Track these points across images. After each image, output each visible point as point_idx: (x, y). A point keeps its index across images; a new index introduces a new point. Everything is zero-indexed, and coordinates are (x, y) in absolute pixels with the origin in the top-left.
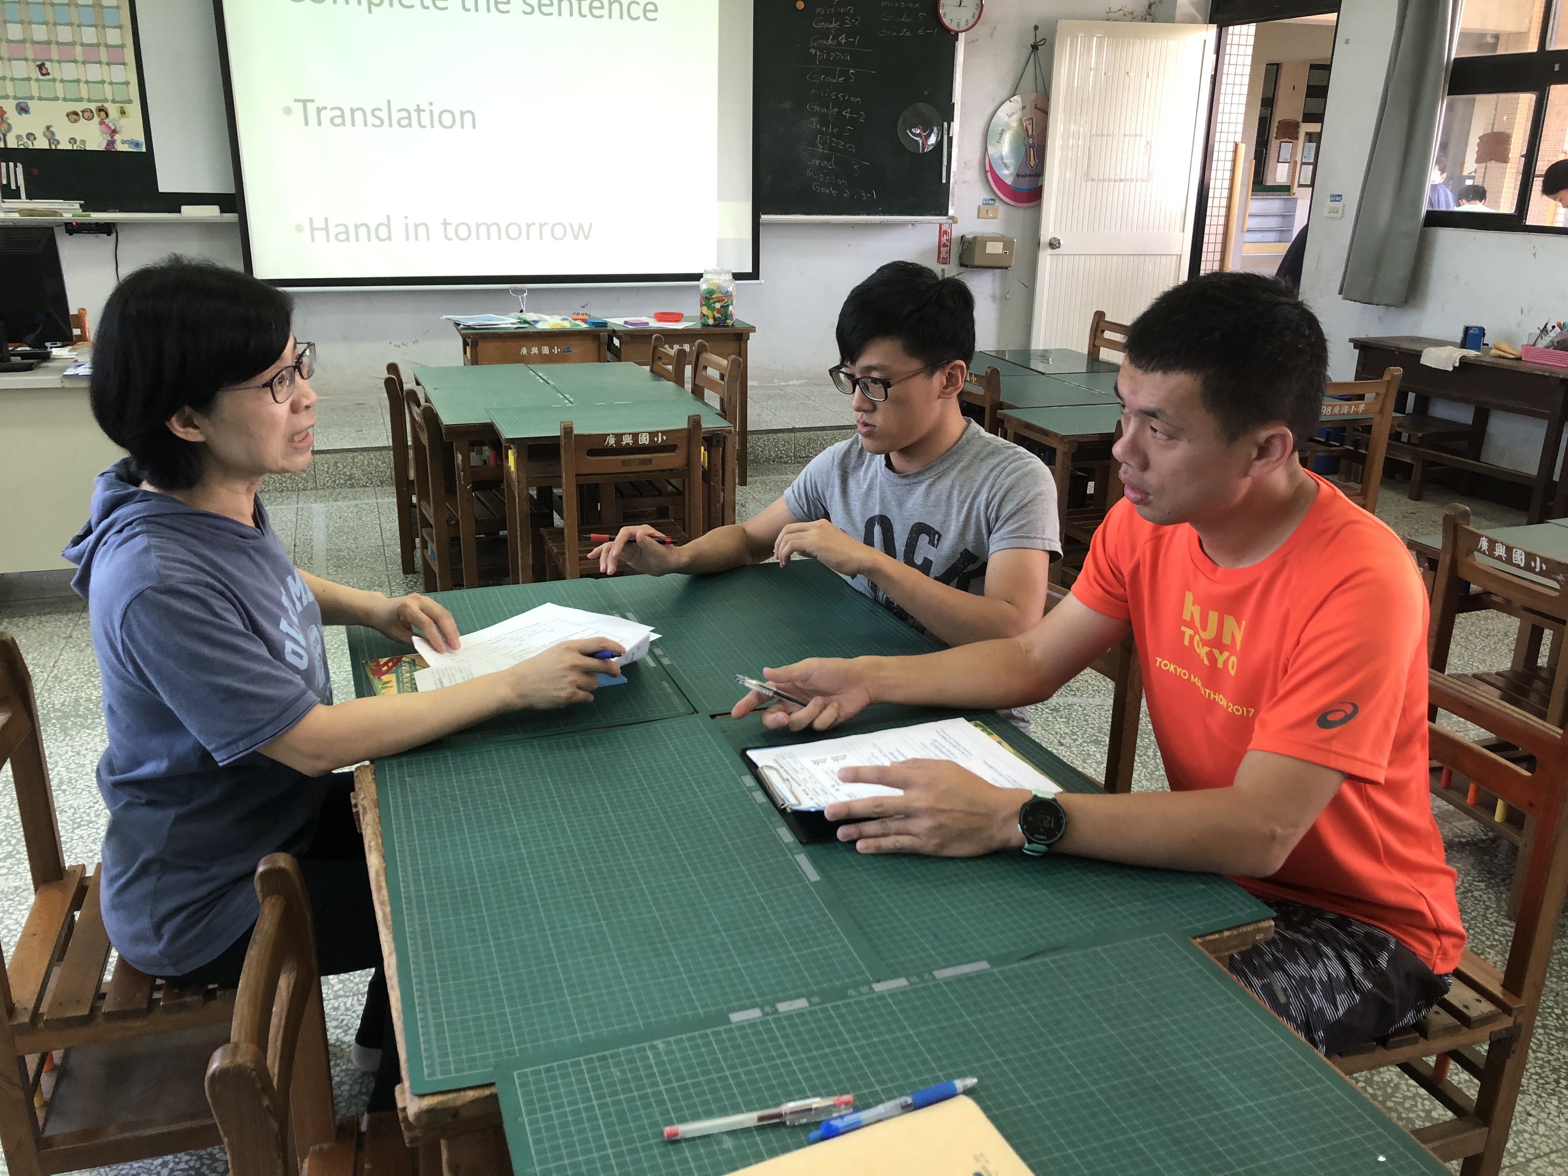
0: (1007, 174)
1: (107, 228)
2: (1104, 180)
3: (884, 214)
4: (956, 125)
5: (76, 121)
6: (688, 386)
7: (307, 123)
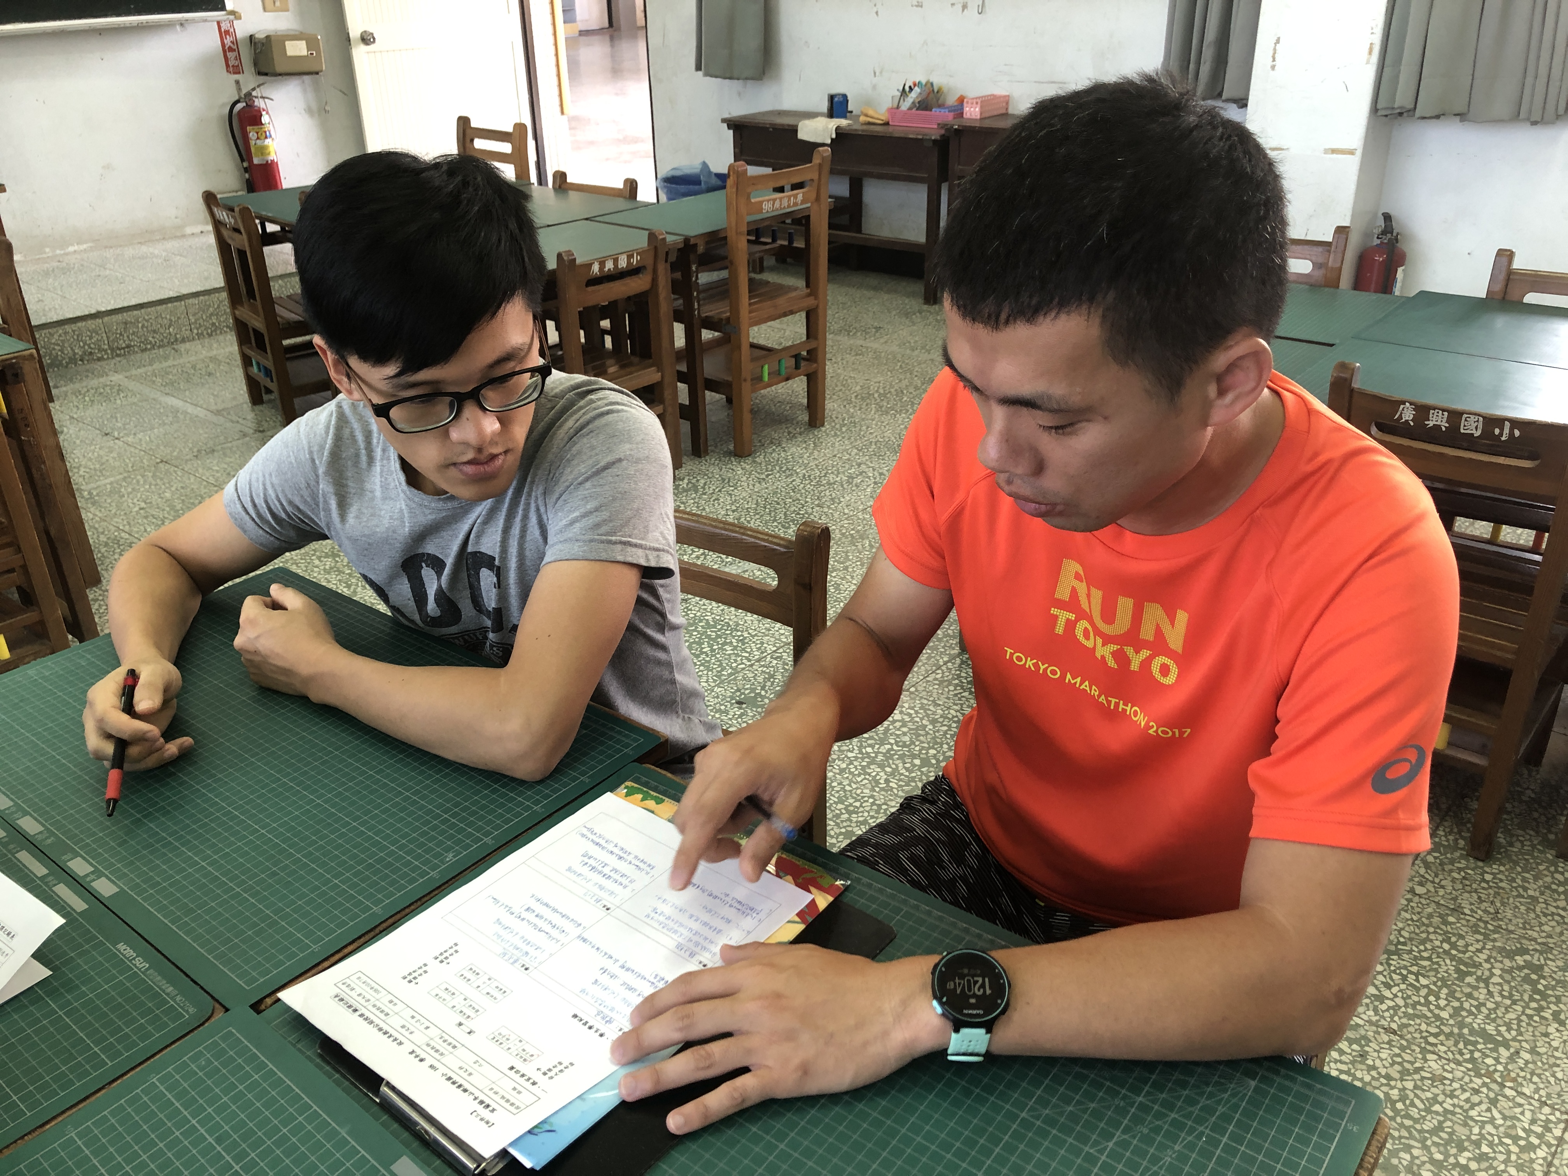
3: (140, 13)
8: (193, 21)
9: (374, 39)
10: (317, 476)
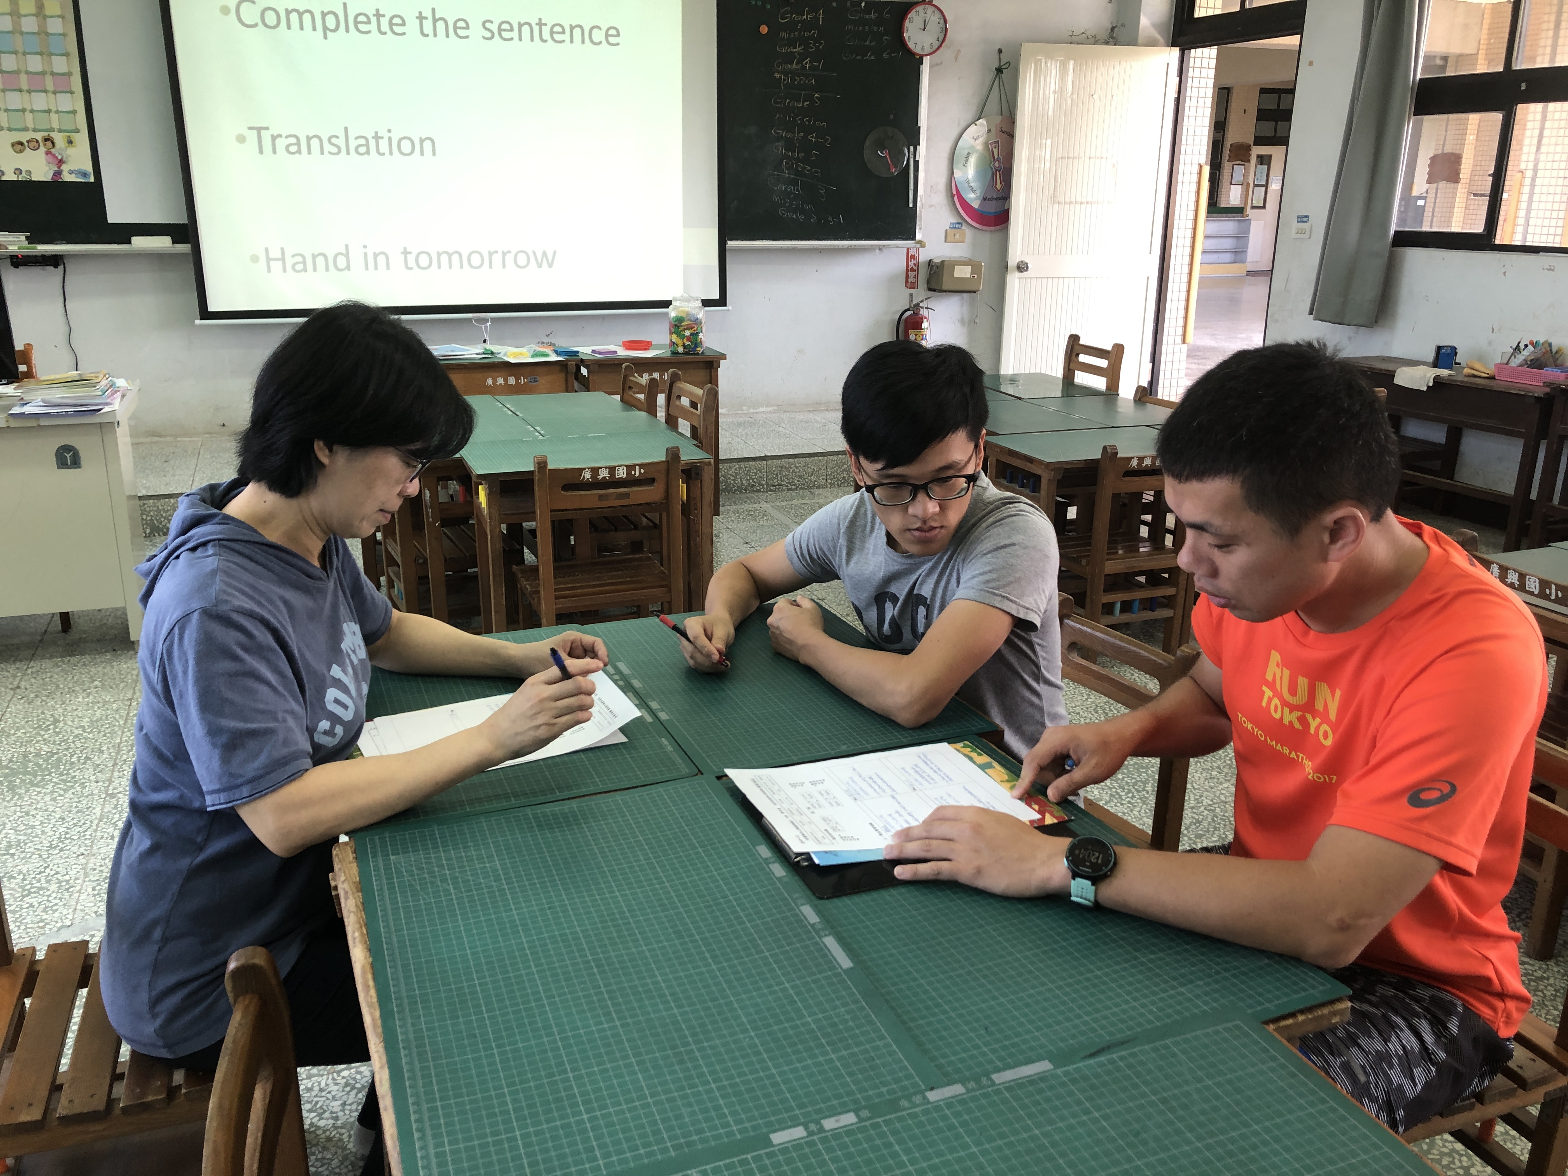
0: (973, 198)
1: (55, 261)
2: (1071, 203)
3: (852, 239)
4: (922, 149)
5: (21, 151)
6: (661, 414)
7: (261, 152)
8: (889, 247)
9: (1027, 267)
10: (839, 533)
